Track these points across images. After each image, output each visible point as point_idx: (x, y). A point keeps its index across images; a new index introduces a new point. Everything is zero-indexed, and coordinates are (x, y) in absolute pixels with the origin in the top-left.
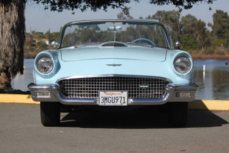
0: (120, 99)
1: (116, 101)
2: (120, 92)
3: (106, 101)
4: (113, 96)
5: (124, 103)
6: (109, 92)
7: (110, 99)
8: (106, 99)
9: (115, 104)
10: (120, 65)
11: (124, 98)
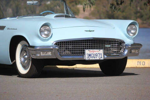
0: (98, 55)
1: (96, 56)
2: (98, 50)
3: (90, 57)
4: (94, 53)
5: (101, 58)
6: (91, 51)
7: (92, 55)
8: (90, 55)
9: (95, 59)
10: (93, 31)
11: (101, 54)
